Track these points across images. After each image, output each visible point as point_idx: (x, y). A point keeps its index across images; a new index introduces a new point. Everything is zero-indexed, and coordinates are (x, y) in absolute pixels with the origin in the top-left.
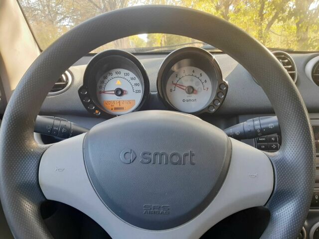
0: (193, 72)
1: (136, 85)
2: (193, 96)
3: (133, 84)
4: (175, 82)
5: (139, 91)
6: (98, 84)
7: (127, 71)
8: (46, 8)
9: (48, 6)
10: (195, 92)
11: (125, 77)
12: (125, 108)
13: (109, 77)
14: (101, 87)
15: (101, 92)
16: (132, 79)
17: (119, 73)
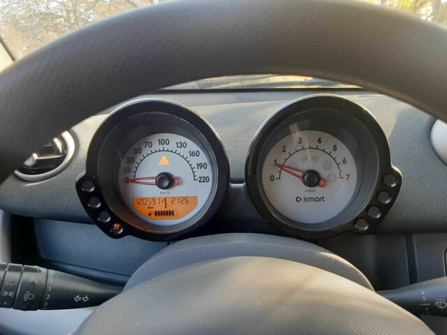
0: (319, 141)
1: (200, 166)
2: (318, 191)
3: (194, 165)
4: (281, 162)
5: (205, 179)
6: (124, 164)
7: (182, 139)
8: (71, 15)
9: (75, 12)
10: (322, 182)
11: (179, 150)
12: (175, 213)
13: (146, 151)
14: (128, 170)
15: (128, 181)
16: (192, 154)
17: (167, 142)
